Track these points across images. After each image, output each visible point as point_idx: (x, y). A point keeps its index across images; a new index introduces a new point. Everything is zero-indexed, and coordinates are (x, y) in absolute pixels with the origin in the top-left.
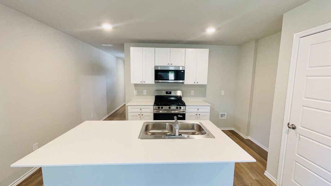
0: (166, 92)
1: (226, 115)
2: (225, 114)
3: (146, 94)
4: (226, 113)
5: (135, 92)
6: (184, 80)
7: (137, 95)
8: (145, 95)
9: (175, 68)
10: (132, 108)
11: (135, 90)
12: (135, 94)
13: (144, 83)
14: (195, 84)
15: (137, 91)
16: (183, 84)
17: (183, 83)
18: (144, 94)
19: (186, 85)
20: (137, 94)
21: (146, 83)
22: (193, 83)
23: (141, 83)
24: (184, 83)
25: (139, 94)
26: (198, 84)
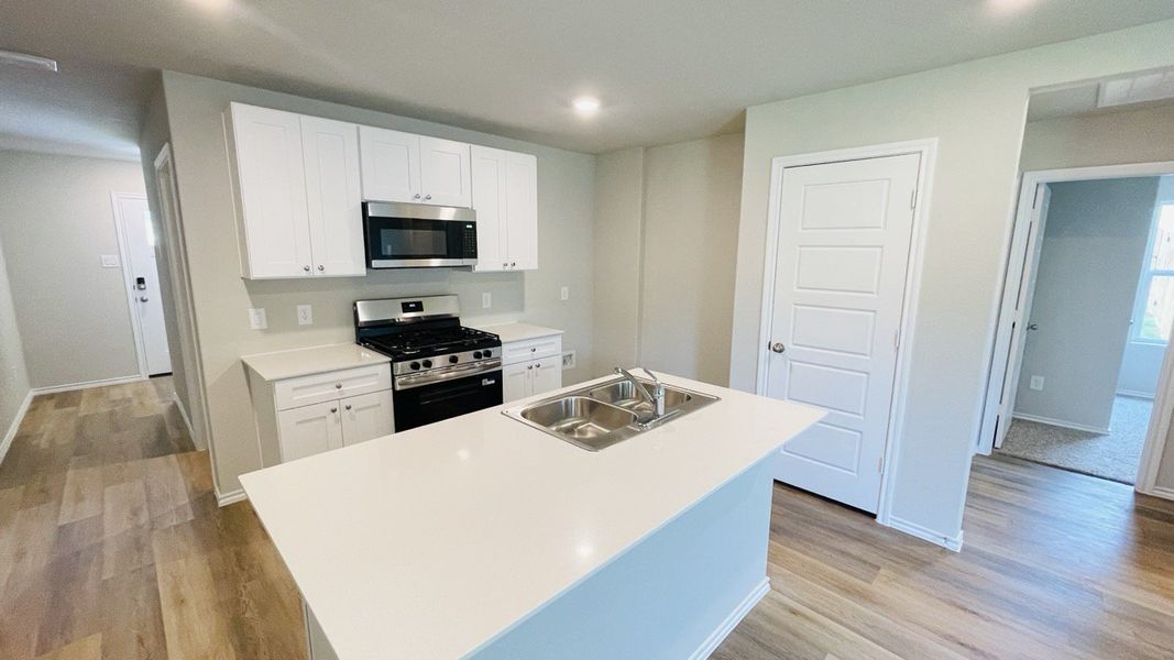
0: (403, 304)
1: (574, 357)
2: (571, 356)
3: (309, 321)
4: (573, 352)
5: (255, 318)
6: (476, 257)
7: (266, 331)
8: (305, 328)
9: (456, 214)
10: (295, 389)
11: (252, 311)
12: (254, 326)
13: (318, 274)
14: (507, 268)
15: (262, 311)
16: (468, 273)
17: (468, 268)
18: (302, 322)
19: (477, 273)
20: (265, 326)
21: (330, 272)
22: (500, 268)
23: (304, 274)
24: (470, 266)
25: (279, 322)
26: (515, 268)
